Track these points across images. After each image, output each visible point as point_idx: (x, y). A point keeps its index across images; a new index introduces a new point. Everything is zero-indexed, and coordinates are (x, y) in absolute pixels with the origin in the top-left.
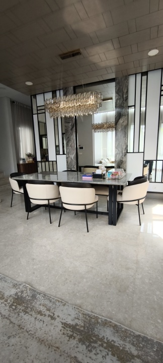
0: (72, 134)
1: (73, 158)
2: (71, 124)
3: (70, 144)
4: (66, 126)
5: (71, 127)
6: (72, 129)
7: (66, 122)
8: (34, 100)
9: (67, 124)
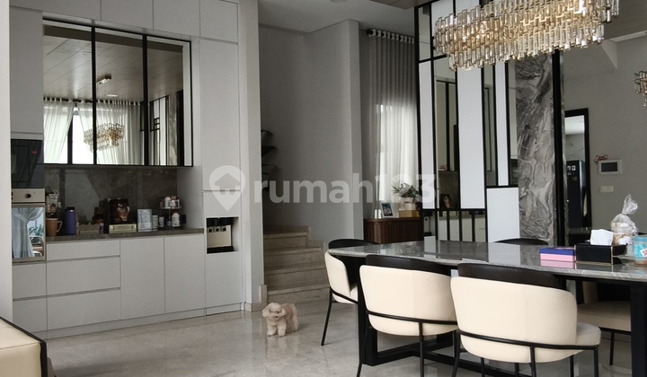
0: (541, 115)
1: (542, 199)
2: (537, 81)
3: (533, 149)
4: (519, 90)
5: (536, 92)
6: (540, 99)
7: (520, 77)
8: (423, 18)
9: (523, 84)
